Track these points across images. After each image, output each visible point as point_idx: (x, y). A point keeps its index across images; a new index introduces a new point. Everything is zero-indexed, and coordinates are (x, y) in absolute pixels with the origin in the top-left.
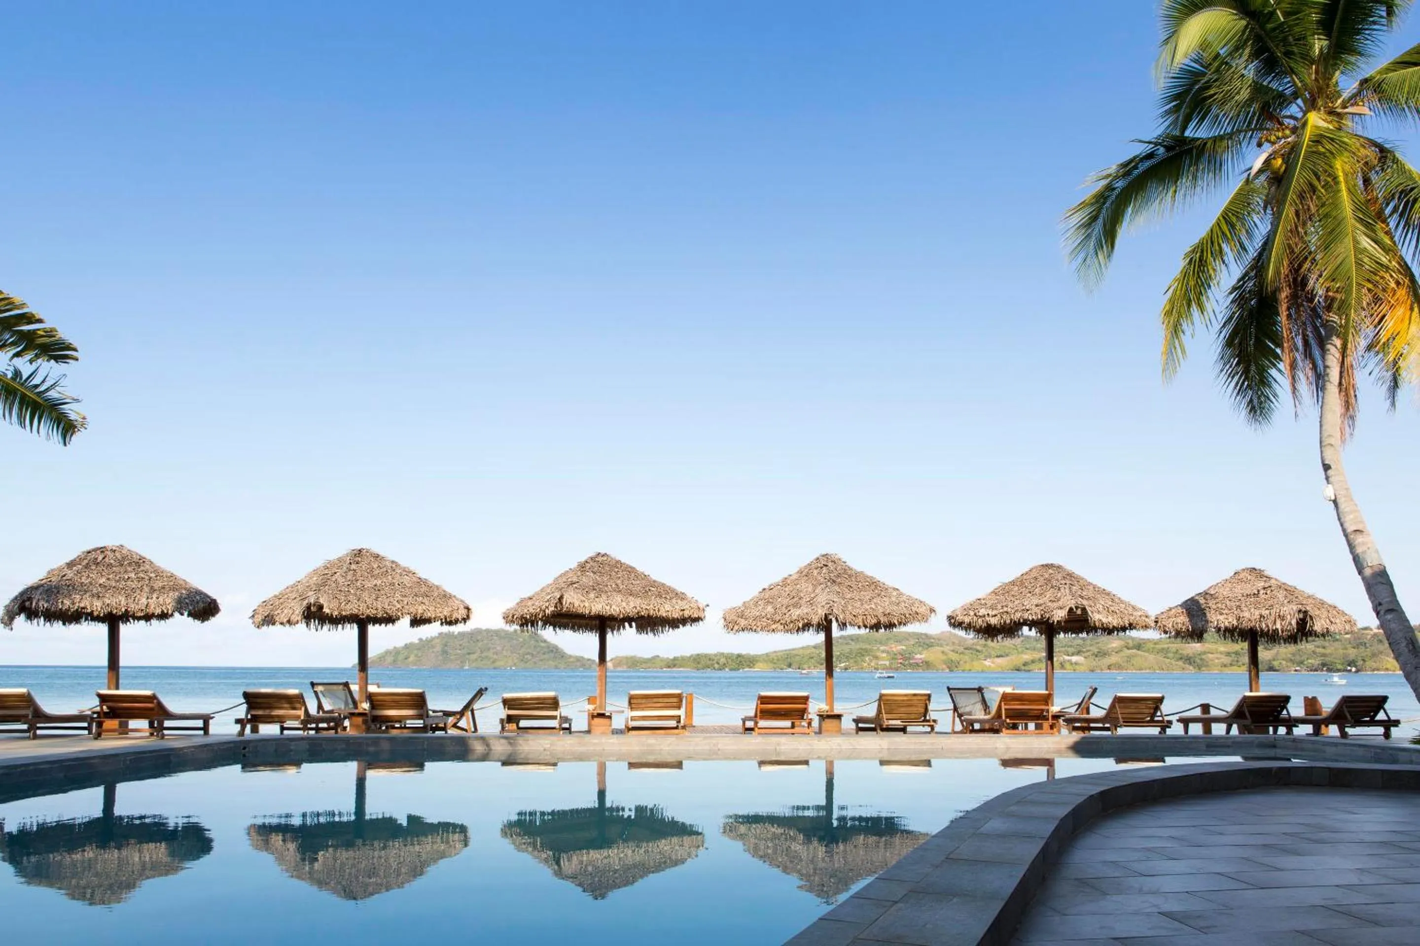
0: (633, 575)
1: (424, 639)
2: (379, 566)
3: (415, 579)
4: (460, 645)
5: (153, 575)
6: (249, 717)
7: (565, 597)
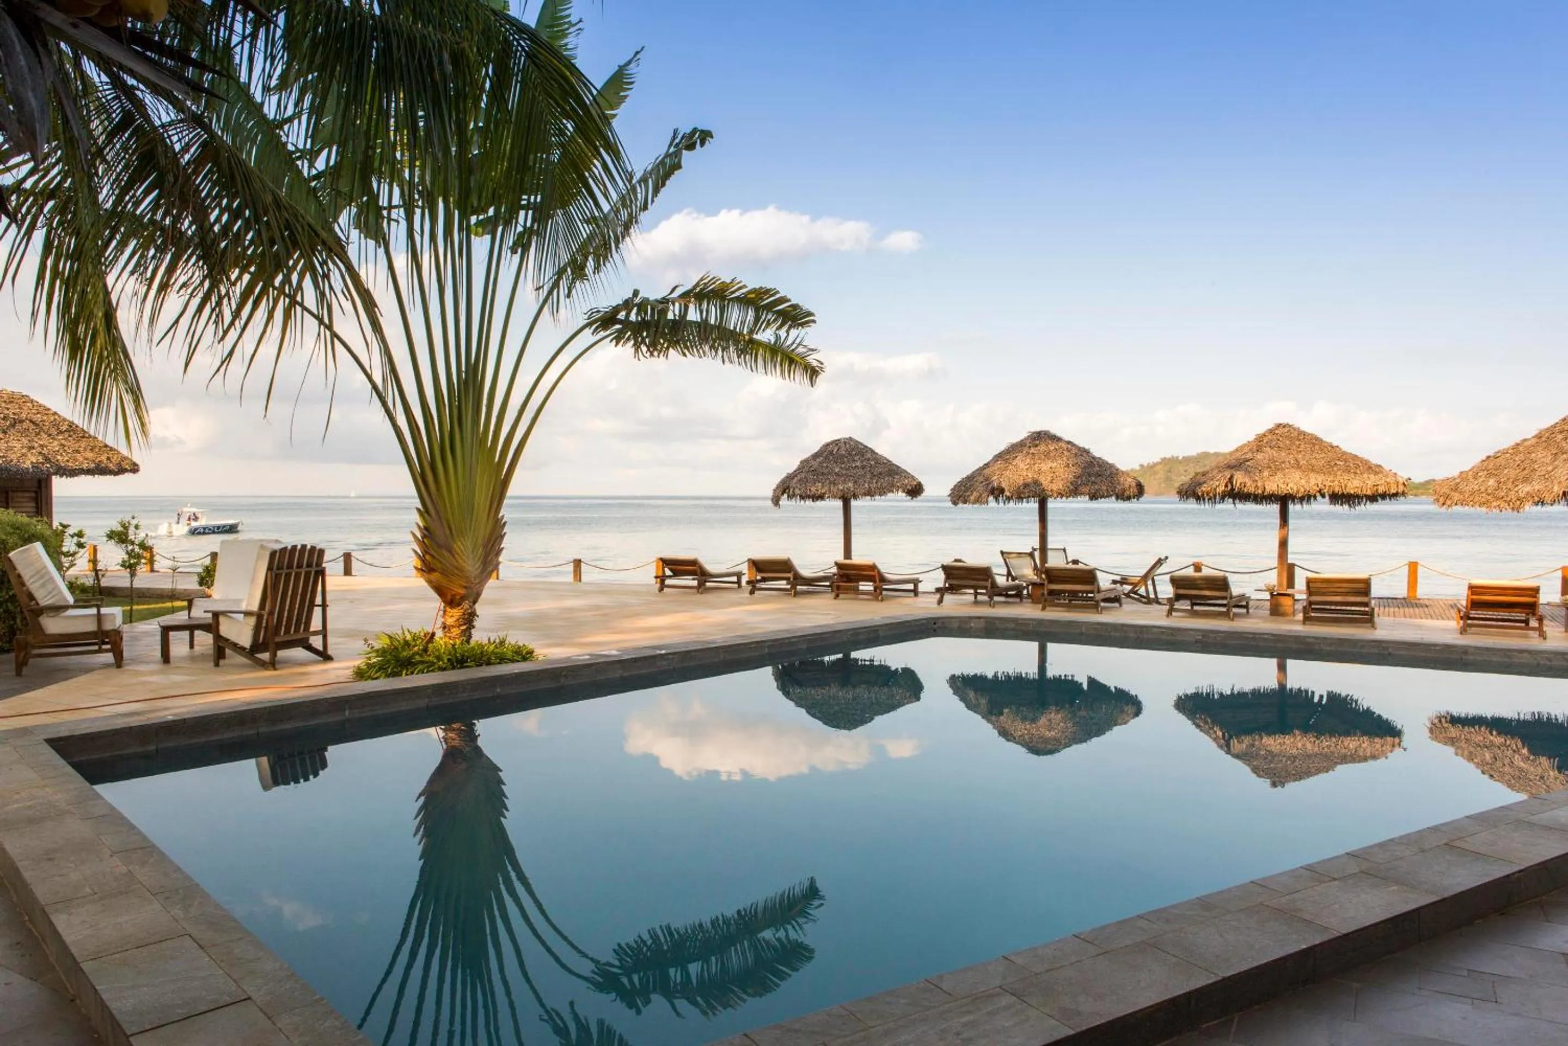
0: (1317, 447)
1: (1146, 465)
2: (1055, 449)
3: (1088, 459)
4: (1185, 471)
5: (873, 463)
6: (947, 585)
7: (1235, 477)
